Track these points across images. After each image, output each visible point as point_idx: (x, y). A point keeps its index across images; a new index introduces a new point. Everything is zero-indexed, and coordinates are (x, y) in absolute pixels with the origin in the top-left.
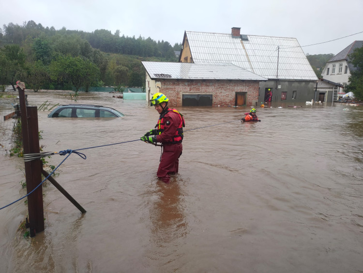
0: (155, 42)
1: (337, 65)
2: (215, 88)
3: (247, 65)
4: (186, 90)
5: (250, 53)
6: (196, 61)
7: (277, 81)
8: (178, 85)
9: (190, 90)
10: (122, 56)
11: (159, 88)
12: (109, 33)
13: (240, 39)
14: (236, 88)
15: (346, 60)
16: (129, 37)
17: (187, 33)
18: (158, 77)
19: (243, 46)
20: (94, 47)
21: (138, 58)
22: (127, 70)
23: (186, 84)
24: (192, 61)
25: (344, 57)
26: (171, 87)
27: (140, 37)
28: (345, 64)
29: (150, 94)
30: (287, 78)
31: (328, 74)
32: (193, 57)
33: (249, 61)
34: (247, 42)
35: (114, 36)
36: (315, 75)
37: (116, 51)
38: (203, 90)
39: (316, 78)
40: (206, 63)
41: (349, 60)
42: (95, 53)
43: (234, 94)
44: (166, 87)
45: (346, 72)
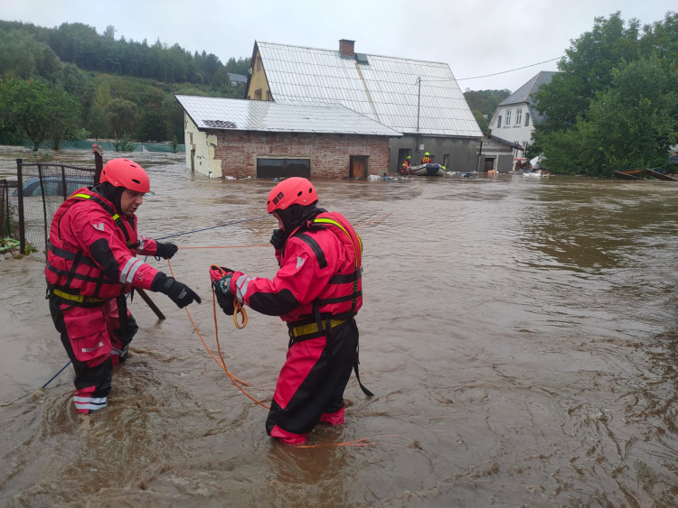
0: (189, 54)
1: (514, 110)
2: (316, 147)
3: (367, 108)
4: (263, 151)
5: (372, 86)
6: (279, 97)
7: (418, 137)
8: (249, 141)
9: (271, 151)
10: (121, 79)
11: (214, 146)
12: (92, 31)
13: (355, 62)
14: (350, 148)
15: (528, 104)
16: (135, 41)
17: (259, 44)
18: (211, 127)
19: (360, 74)
20: (63, 59)
21: (154, 85)
22: (133, 108)
23: (264, 139)
24: (270, 98)
25: (525, 99)
26: (235, 145)
27: (158, 41)
28: (525, 109)
29: (195, 157)
30: (434, 132)
31: (499, 126)
32: (272, 91)
33: (371, 101)
34: (367, 67)
35: (103, 38)
36: (479, 129)
37: (109, 68)
38: (294, 151)
39: (480, 134)
40: (297, 103)
41: (532, 103)
42: (67, 71)
43: (347, 158)
44: (226, 144)
45: (527, 125)
